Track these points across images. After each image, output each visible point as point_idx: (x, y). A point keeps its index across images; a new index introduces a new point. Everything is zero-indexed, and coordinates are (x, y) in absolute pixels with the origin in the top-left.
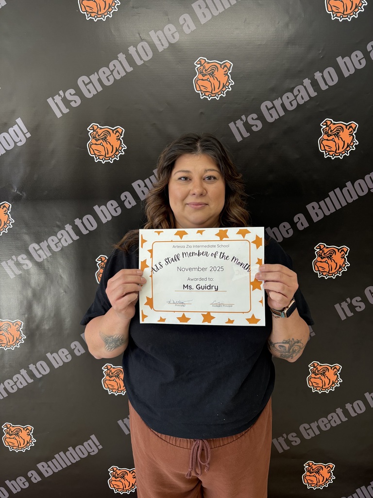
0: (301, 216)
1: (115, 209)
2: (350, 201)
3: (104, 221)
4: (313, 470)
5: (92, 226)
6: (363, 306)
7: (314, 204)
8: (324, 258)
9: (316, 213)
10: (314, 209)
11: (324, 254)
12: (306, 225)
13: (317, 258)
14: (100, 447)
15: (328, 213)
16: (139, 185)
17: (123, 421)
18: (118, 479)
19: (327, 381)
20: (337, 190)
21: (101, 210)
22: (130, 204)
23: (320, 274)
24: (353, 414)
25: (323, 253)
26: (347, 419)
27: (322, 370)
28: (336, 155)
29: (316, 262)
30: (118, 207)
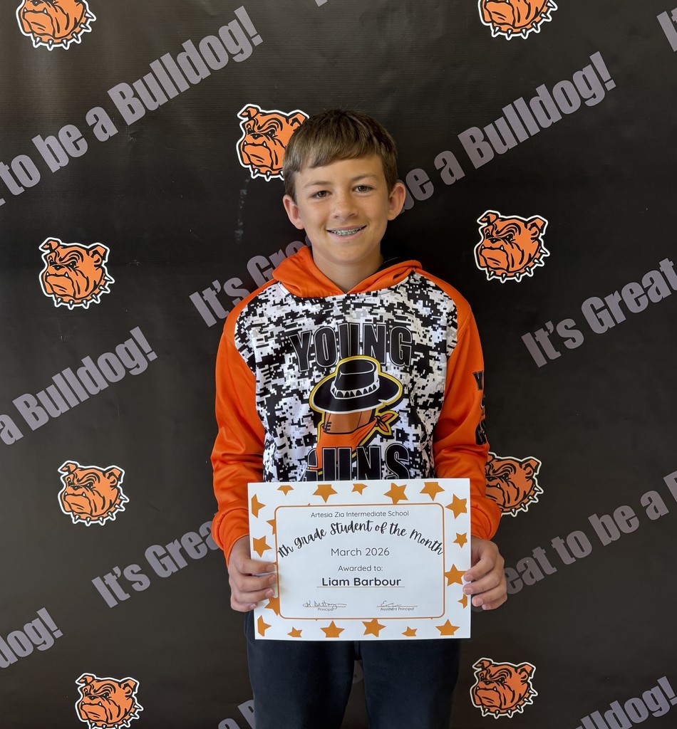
0: (448, 155)
1: (75, 143)
2: (546, 124)
3: (54, 167)
4: (491, 676)
5: (31, 179)
6: (579, 338)
7: (474, 131)
8: (497, 240)
9: (479, 150)
10: (474, 141)
11: (498, 232)
12: (460, 174)
13: (484, 242)
14: (58, 634)
15: (502, 150)
16: (121, 93)
17: (103, 580)
18: (96, 701)
19: (513, 493)
20: (520, 103)
21: (48, 145)
22: (105, 132)
23: (489, 272)
24: (568, 560)
25: (495, 232)
26: (555, 570)
27: (501, 470)
28: (515, 30)
29: (481, 249)
30: (81, 138)
